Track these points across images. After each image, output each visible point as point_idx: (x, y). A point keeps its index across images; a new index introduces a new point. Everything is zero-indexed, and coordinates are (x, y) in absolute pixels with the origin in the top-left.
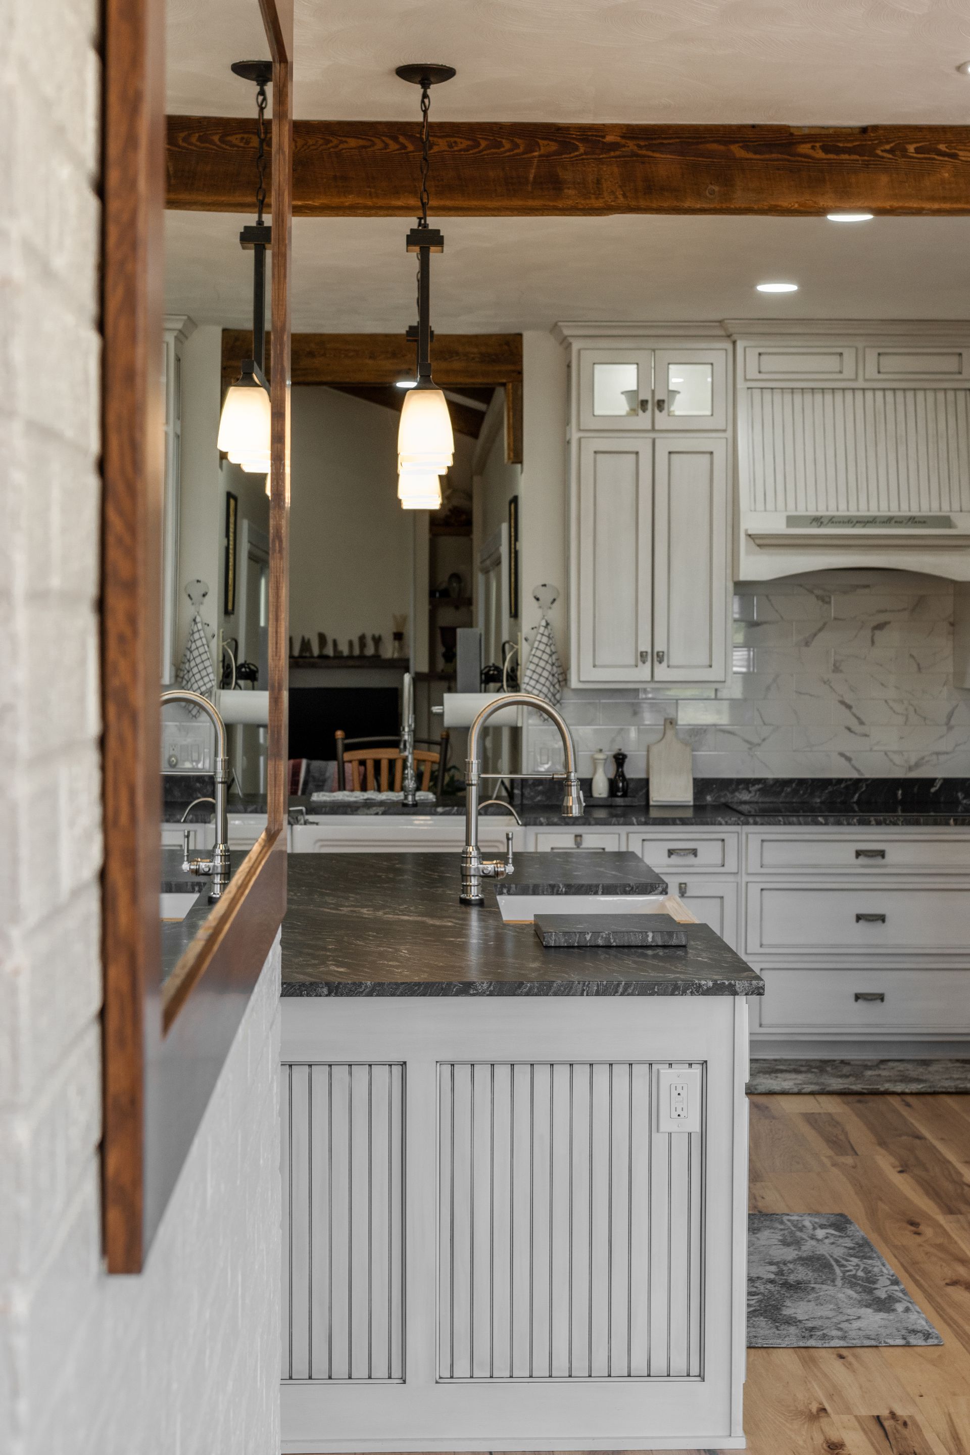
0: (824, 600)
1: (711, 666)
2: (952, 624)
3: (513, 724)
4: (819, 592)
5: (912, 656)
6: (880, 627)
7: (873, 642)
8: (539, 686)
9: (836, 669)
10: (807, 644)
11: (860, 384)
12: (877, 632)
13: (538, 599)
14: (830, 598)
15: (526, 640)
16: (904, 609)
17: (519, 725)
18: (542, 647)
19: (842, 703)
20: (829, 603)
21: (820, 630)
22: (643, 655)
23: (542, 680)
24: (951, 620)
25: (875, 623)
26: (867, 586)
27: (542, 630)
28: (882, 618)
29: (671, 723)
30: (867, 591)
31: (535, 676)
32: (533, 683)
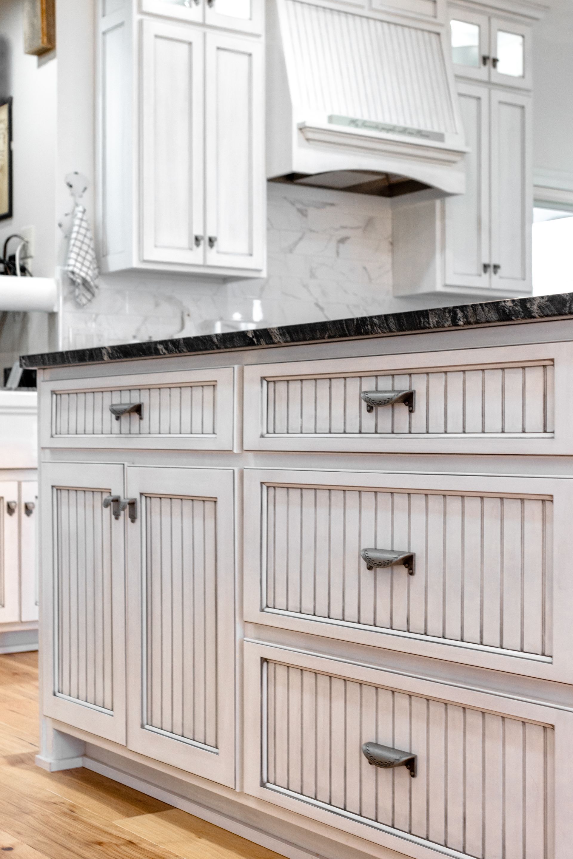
0: (303, 213)
1: (251, 255)
2: (392, 244)
3: (50, 310)
4: (299, 206)
5: (365, 268)
6: (342, 241)
7: (338, 253)
8: (85, 269)
9: (312, 275)
10: (291, 251)
11: (366, 12)
12: (341, 245)
13: (71, 186)
14: (306, 210)
15: (60, 225)
16: (358, 228)
17: (55, 310)
18: (83, 231)
19: (317, 305)
20: (305, 215)
21: (301, 239)
22: (197, 240)
23: (87, 263)
24: (390, 240)
25: (339, 238)
26: (332, 205)
27: (80, 215)
28: (343, 233)
29: (189, 315)
30: (332, 208)
31: (80, 259)
32: (79, 265)
